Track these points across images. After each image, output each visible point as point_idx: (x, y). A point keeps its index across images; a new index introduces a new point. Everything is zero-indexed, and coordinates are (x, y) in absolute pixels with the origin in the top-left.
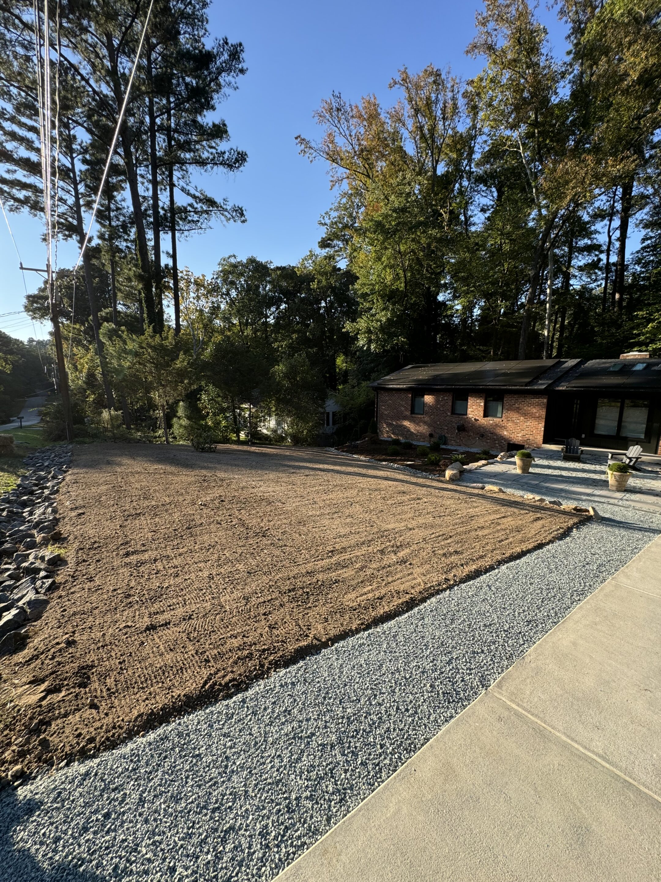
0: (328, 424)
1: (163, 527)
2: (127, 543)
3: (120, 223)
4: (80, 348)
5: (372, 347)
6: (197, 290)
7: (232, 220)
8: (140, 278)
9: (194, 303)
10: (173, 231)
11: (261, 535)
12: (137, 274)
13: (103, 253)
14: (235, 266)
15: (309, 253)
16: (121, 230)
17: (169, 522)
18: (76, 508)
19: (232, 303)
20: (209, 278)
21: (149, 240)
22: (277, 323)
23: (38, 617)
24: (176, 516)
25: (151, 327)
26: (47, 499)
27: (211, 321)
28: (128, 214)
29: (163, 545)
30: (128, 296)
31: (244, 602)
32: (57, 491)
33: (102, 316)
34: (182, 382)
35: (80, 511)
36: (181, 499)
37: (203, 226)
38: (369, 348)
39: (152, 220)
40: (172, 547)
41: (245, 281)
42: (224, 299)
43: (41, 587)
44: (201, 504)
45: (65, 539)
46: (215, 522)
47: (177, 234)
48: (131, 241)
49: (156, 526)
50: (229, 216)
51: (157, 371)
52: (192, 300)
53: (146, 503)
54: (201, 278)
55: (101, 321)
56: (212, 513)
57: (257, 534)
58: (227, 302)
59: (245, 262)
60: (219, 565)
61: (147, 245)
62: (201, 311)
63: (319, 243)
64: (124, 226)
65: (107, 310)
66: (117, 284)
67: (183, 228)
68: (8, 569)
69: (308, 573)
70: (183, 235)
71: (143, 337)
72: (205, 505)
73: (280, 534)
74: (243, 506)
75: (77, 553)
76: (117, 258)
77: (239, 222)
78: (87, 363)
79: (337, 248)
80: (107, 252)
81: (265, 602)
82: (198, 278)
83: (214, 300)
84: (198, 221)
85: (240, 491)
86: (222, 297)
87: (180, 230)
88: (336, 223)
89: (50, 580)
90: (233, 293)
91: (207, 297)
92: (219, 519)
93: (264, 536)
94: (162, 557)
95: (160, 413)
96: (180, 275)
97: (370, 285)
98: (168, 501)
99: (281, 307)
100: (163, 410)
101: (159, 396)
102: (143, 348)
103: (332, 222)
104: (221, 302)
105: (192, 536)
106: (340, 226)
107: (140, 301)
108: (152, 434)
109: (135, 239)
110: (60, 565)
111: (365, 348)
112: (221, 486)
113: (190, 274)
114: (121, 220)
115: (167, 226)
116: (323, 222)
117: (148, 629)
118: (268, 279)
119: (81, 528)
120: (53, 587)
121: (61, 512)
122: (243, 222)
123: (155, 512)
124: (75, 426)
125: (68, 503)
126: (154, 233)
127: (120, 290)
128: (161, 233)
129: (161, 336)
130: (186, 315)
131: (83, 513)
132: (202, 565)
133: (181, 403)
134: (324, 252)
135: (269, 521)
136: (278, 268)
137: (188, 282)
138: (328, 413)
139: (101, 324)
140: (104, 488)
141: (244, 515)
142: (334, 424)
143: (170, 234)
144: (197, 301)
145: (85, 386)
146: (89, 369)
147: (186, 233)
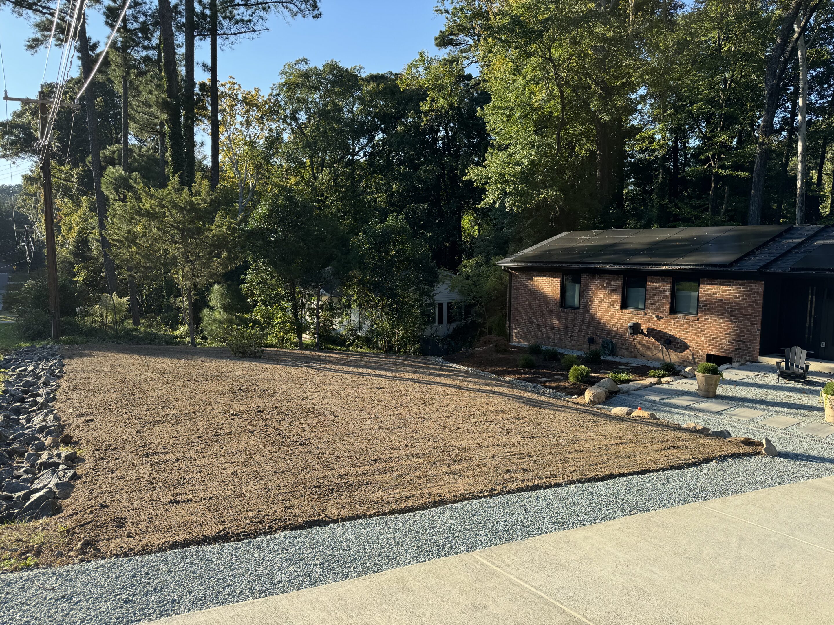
0: (440, 322)
1: (186, 434)
2: (146, 446)
3: (138, 25)
4: (67, 200)
5: (507, 204)
6: (248, 112)
7: (299, 15)
8: (164, 106)
9: (242, 132)
10: (214, 34)
11: (298, 443)
12: (160, 100)
13: (113, 67)
14: (306, 76)
15: (418, 57)
16: (140, 35)
17: (193, 430)
18: (83, 415)
19: (299, 131)
20: (265, 93)
21: (179, 46)
22: (370, 163)
23: (67, 496)
24: (202, 424)
25: (177, 176)
26: (44, 405)
27: (267, 159)
28: (151, 12)
29: (185, 449)
30: (145, 127)
31: (265, 491)
32: (54, 399)
33: (105, 157)
34: (218, 256)
35: (88, 418)
36: (208, 408)
37: (257, 28)
38: (503, 204)
39: (184, 20)
40: (195, 451)
41: (321, 97)
42: (289, 124)
43: (64, 476)
44: (233, 414)
45: (76, 443)
46: (247, 431)
47: (219, 41)
48: (154, 48)
49: (178, 433)
50: (295, 9)
51: (182, 239)
52: (238, 126)
53: (166, 412)
54: (254, 93)
55: (103, 164)
56: (246, 423)
57: (293, 443)
58: (292, 129)
59: (321, 68)
60: (245, 466)
61: (175, 53)
62: (252, 144)
63: (436, 39)
64: (145, 29)
65: (114, 148)
66: (130, 110)
67: (228, 32)
68: (23, 467)
69: (340, 475)
70: (227, 42)
71: (164, 191)
72: (237, 415)
73: (321, 443)
74: (285, 417)
75: (93, 453)
76: (132, 76)
77: (310, 18)
78: (77, 224)
79: (464, 47)
80: (118, 66)
81: (286, 493)
82: (249, 93)
83: (274, 126)
84: (250, 21)
85: (285, 402)
86: (285, 121)
87: (224, 34)
88: (461, 10)
89: (72, 472)
90: (303, 117)
91: (262, 123)
92: (252, 428)
93: (301, 445)
94: (184, 458)
95: (184, 302)
96: (220, 89)
97: (507, 108)
98: (192, 410)
99: (377, 138)
100: (189, 297)
101: (183, 276)
102: (164, 206)
103: (456, 8)
104: (284, 130)
105: (218, 442)
106: (469, 13)
107: (162, 135)
108: (170, 332)
109: (159, 45)
110: (78, 462)
111: (497, 206)
112: (261, 397)
113: (237, 87)
114: (140, 20)
115: (205, 29)
116: (442, 8)
117: (171, 502)
118: (357, 94)
119: (93, 434)
120: (75, 477)
121: (64, 419)
122: (316, 17)
123: (176, 420)
124: (61, 319)
125: (71, 410)
126: (187, 40)
127: (133, 119)
128: (197, 39)
129: (190, 190)
130: (228, 149)
131: (92, 420)
132: (227, 465)
133: (216, 287)
134: (444, 53)
135: (312, 432)
136: (373, 78)
137: (234, 99)
138: (441, 305)
139: (105, 168)
140: (113, 396)
141: (284, 426)
142: (449, 322)
143: (208, 40)
144: (247, 128)
145: (71, 258)
146: (80, 232)
147: (232, 38)
